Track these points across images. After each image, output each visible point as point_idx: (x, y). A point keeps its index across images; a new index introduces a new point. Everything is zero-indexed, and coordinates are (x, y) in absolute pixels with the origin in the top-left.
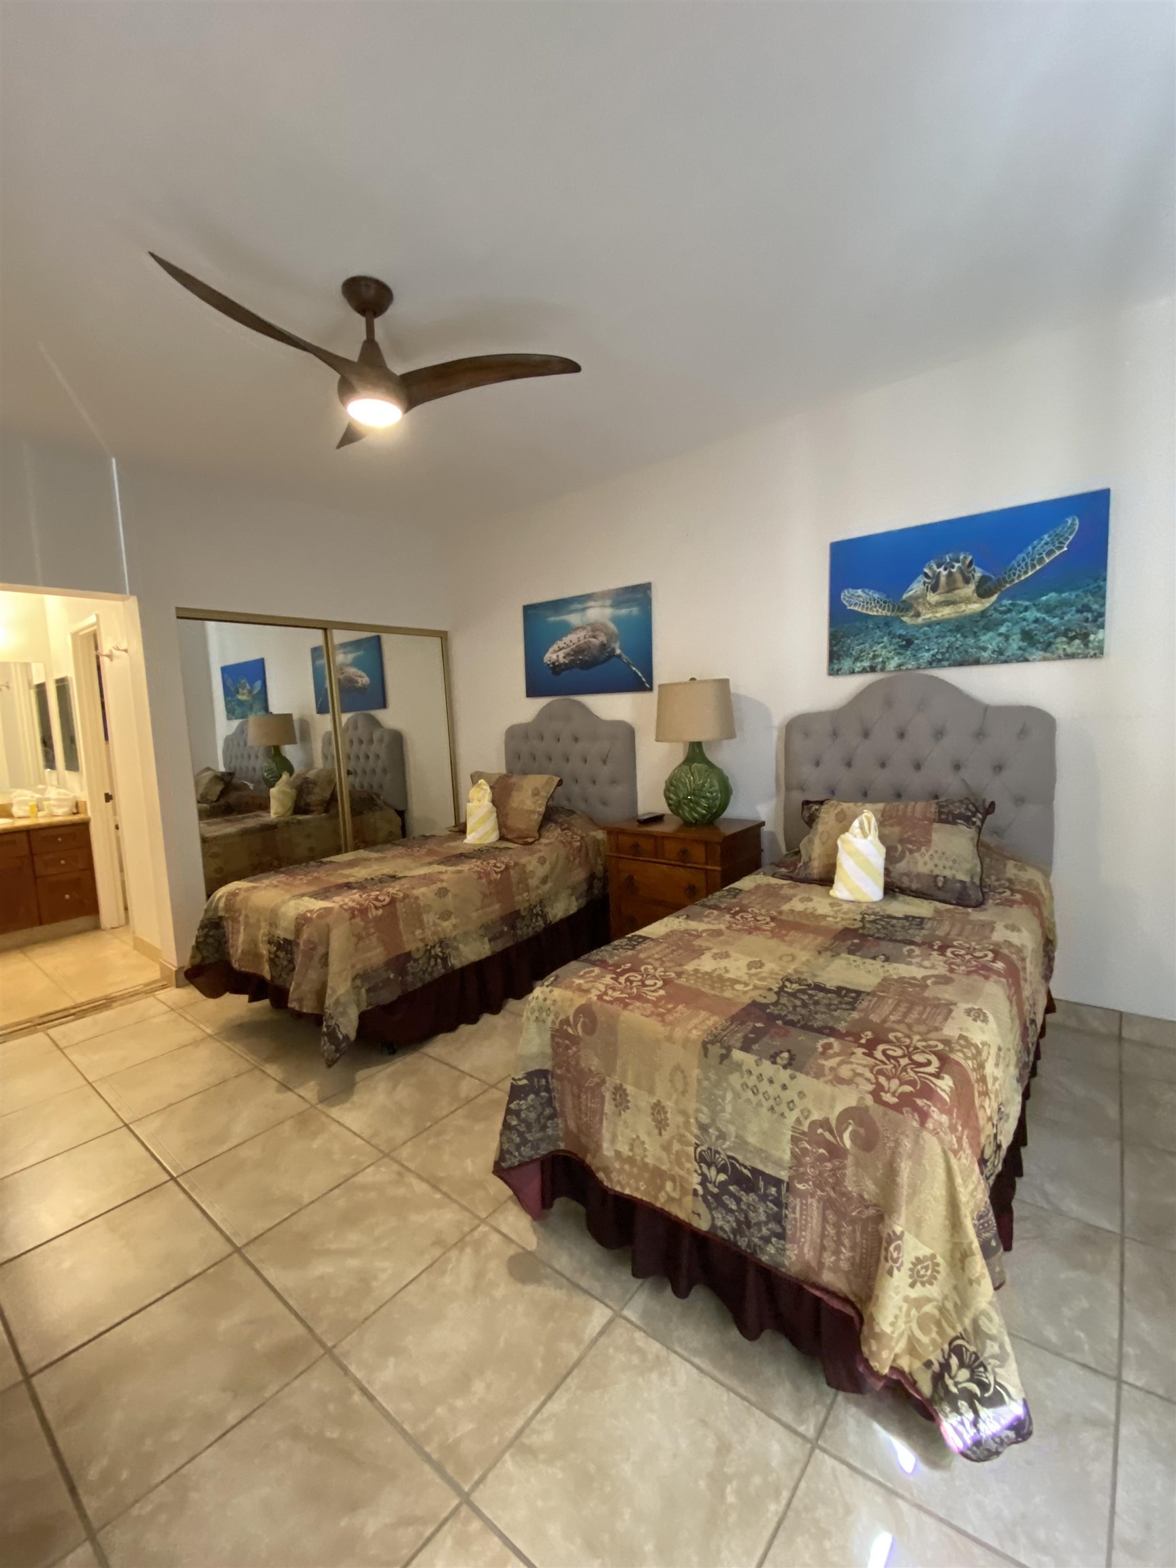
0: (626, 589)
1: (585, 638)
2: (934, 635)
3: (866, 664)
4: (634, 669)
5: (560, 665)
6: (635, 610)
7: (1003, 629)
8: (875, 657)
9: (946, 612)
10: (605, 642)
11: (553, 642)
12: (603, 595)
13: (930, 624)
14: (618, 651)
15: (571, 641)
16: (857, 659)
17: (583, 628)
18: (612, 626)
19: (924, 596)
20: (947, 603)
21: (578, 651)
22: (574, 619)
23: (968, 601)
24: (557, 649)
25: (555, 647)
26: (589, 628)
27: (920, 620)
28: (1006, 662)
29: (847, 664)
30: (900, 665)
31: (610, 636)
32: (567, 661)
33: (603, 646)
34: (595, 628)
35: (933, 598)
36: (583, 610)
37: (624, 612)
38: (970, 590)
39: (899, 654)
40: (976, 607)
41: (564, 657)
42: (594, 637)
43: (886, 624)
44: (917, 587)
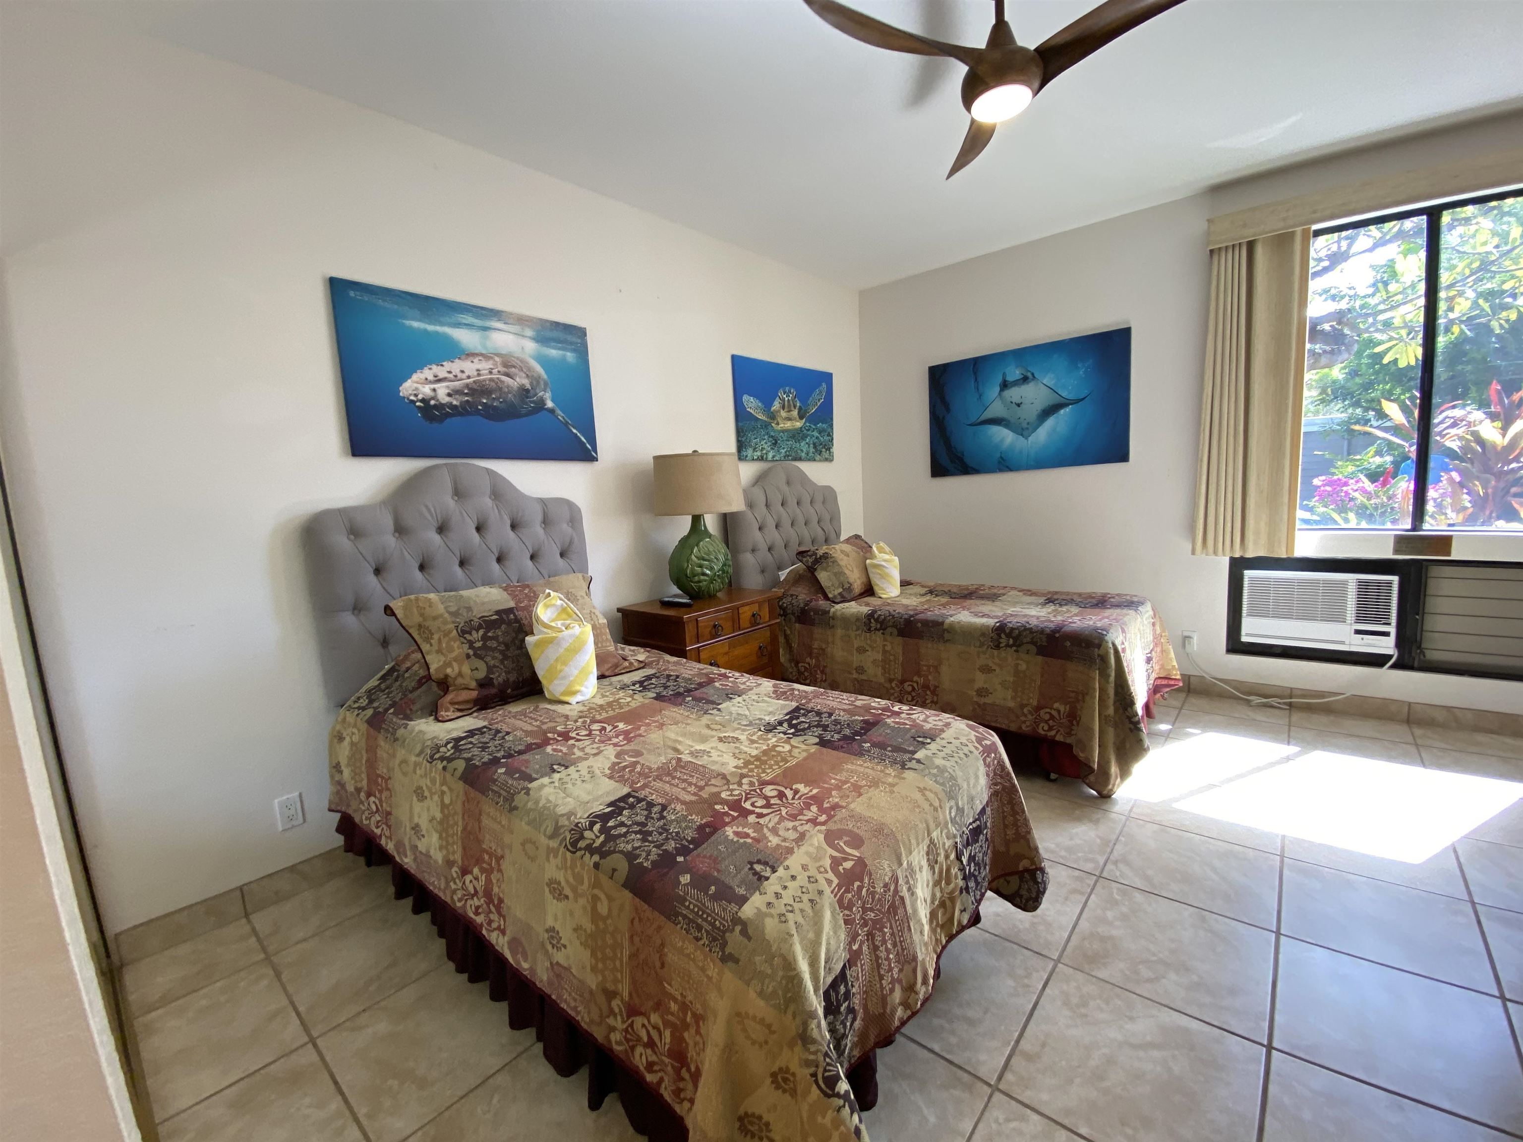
0: (556, 325)
1: (491, 373)
2: (785, 438)
3: (759, 453)
4: (575, 431)
5: (440, 407)
6: (570, 356)
7: (808, 440)
8: (763, 449)
9: (788, 425)
10: (528, 386)
11: (420, 367)
12: (522, 320)
13: (783, 431)
14: (550, 404)
15: (462, 372)
16: (755, 450)
17: (486, 357)
18: (539, 369)
19: (779, 411)
20: (789, 419)
21: (478, 390)
22: (465, 337)
23: (795, 419)
24: (431, 378)
25: (428, 373)
26: (497, 359)
27: (779, 428)
28: (809, 460)
29: (750, 452)
30: (774, 457)
31: (536, 380)
32: (455, 403)
33: (524, 392)
34: (509, 364)
35: (783, 414)
36: (486, 329)
37: (554, 353)
38: (795, 413)
39: (772, 449)
40: (799, 424)
41: (449, 395)
42: (507, 375)
43: (766, 425)
44: (776, 405)
